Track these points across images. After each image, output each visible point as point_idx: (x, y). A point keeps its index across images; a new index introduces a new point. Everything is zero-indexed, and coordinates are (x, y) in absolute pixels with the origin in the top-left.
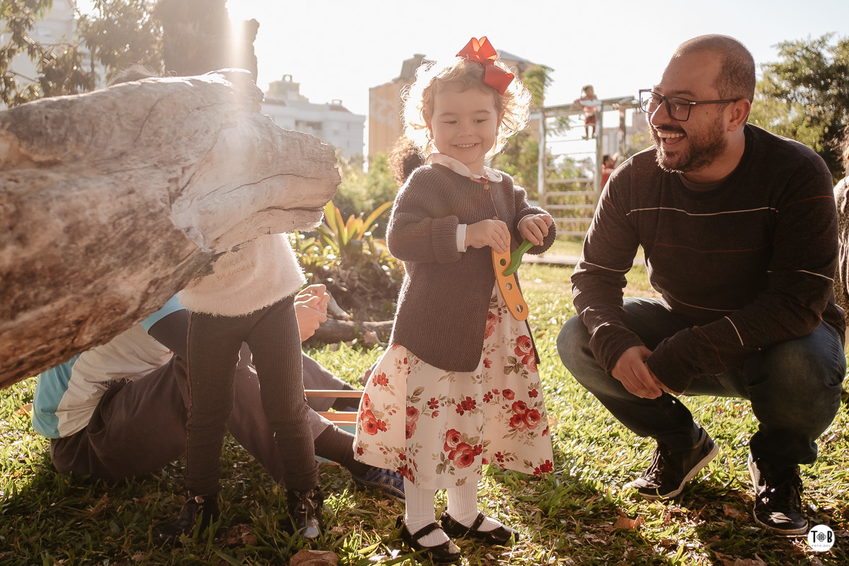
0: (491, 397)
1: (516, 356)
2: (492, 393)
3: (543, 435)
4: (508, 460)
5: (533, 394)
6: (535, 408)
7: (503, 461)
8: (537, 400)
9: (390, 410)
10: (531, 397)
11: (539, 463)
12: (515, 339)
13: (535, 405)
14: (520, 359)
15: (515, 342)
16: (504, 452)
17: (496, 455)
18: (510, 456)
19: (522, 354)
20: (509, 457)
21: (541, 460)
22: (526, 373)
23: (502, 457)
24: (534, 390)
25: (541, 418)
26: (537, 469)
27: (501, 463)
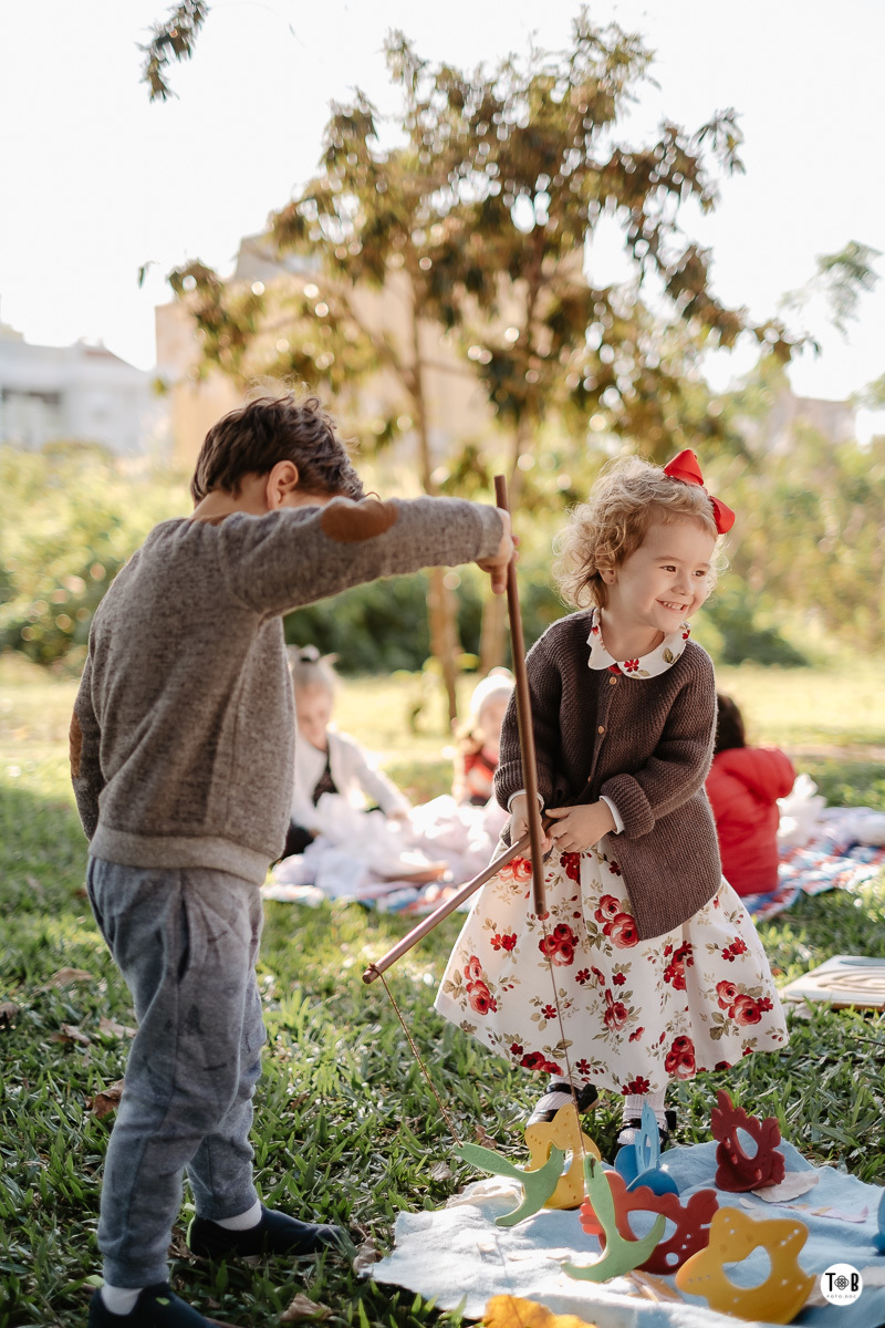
0: (588, 977)
1: (596, 922)
2: (591, 972)
3: (630, 1040)
4: (596, 1072)
5: (619, 980)
6: (620, 1001)
7: (588, 1073)
8: (624, 988)
9: (506, 985)
10: (615, 984)
11: (627, 1080)
12: (598, 898)
13: (620, 997)
14: (601, 927)
15: (597, 902)
16: (593, 1059)
17: (578, 1065)
18: (600, 1067)
19: (604, 920)
20: (598, 1068)
21: (630, 1075)
22: (610, 948)
23: (588, 1066)
24: (620, 975)
25: (628, 1016)
26: (624, 1087)
27: (584, 1075)
